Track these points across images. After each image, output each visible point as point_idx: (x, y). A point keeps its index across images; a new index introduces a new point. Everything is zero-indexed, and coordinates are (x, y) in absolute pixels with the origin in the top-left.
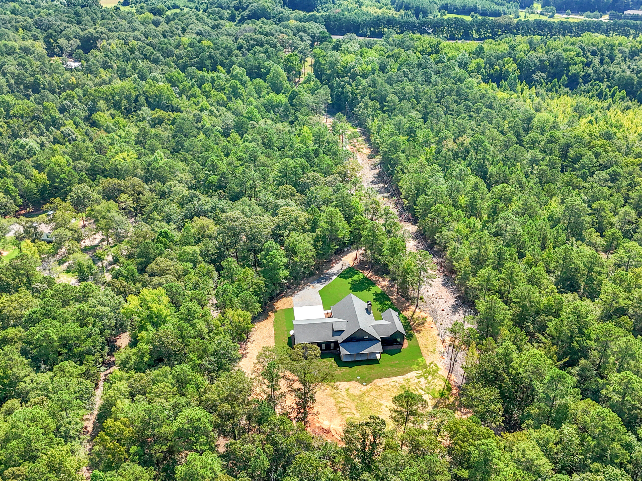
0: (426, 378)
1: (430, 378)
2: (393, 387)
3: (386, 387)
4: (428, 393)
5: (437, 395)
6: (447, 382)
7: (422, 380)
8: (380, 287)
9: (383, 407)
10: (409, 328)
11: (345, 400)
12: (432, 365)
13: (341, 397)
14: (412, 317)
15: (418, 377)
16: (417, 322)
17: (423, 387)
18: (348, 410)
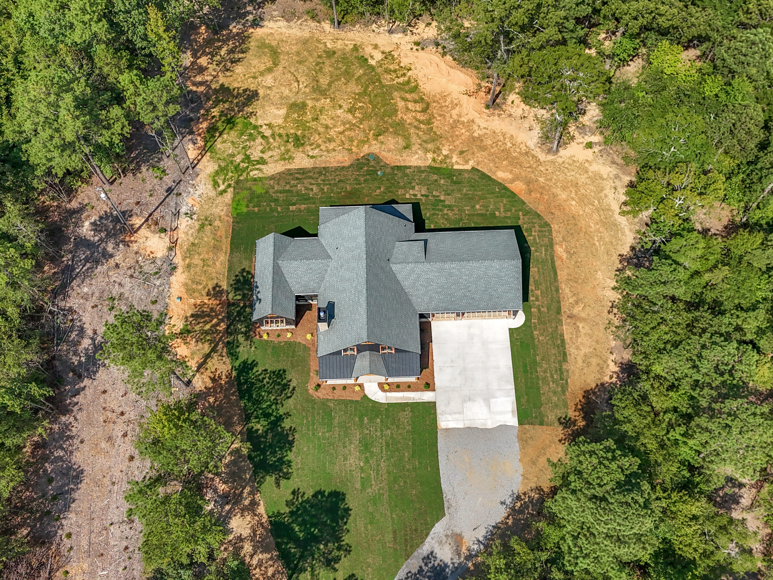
0: (248, 157)
1: (238, 159)
2: (319, 146)
3: (331, 146)
4: (256, 127)
5: (239, 120)
6: (209, 144)
7: (256, 155)
8: (261, 510)
9: (345, 107)
10: (235, 311)
11: (415, 127)
12: (222, 187)
13: (421, 133)
14: (214, 350)
15: (262, 161)
16: (208, 327)
17: (259, 140)
18: (410, 105)
